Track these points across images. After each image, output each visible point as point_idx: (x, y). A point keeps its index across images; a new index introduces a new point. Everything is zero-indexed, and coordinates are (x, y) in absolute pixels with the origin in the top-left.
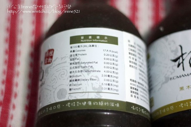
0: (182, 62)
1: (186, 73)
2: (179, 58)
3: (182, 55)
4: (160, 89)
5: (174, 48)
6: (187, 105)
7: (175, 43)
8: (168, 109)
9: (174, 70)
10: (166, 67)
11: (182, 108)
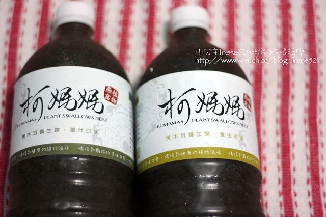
0: (171, 109)
1: (173, 120)
2: (167, 104)
3: (171, 100)
4: (146, 138)
5: (162, 93)
6: (173, 156)
7: (164, 87)
8: (153, 161)
9: (162, 117)
10: (154, 114)
11: (168, 159)
